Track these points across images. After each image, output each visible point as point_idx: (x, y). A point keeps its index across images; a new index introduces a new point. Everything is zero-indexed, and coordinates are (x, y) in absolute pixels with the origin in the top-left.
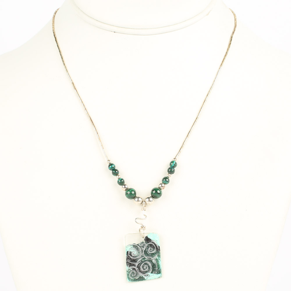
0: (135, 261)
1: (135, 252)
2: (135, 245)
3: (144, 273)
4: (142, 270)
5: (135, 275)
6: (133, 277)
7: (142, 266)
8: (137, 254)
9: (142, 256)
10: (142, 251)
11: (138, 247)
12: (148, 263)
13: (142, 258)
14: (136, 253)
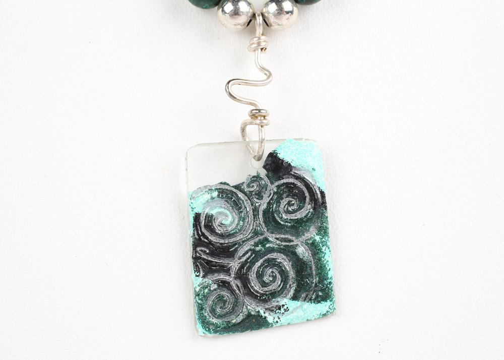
0: (227, 252)
1: (226, 218)
2: (226, 187)
3: (265, 301)
4: (256, 286)
5: (229, 307)
6: (220, 317)
7: (258, 272)
8: (234, 226)
9: (256, 233)
10: (255, 210)
11: (241, 195)
12: (280, 258)
13: (257, 240)
14: (230, 219)
